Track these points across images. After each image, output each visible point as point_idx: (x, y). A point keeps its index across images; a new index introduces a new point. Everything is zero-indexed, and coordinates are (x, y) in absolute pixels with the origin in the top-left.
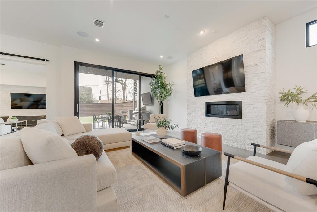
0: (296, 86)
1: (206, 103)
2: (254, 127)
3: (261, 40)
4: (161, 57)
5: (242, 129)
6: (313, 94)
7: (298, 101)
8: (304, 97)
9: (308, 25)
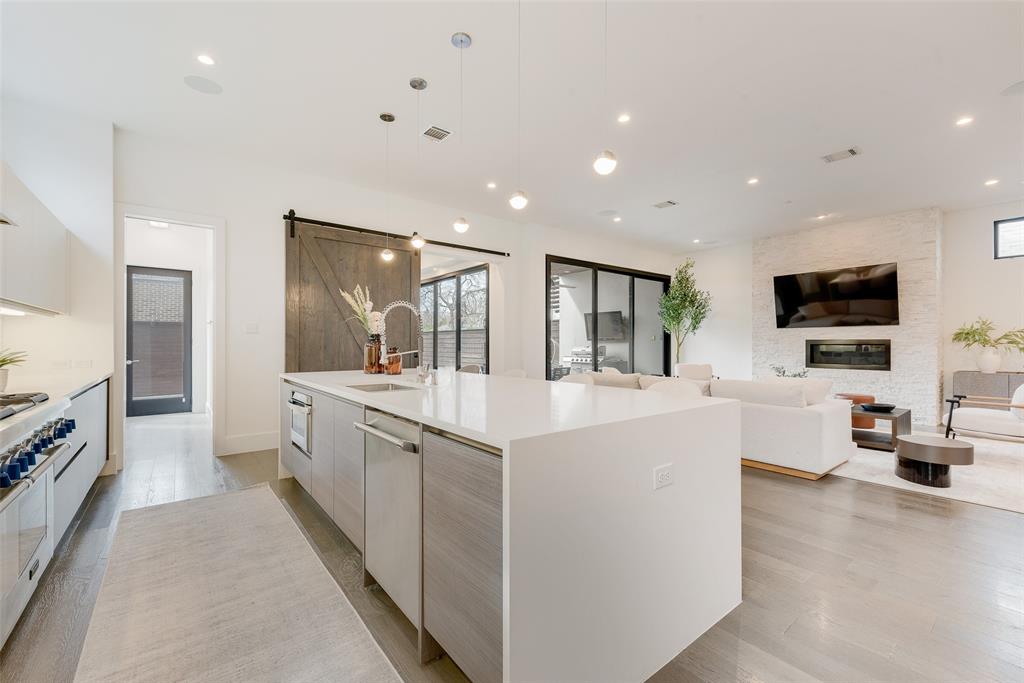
0: (980, 318)
1: (807, 341)
2: (914, 383)
3: (927, 242)
4: (696, 241)
5: (891, 388)
6: (1006, 332)
7: (985, 343)
8: (993, 335)
9: (996, 223)
